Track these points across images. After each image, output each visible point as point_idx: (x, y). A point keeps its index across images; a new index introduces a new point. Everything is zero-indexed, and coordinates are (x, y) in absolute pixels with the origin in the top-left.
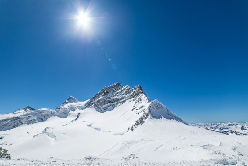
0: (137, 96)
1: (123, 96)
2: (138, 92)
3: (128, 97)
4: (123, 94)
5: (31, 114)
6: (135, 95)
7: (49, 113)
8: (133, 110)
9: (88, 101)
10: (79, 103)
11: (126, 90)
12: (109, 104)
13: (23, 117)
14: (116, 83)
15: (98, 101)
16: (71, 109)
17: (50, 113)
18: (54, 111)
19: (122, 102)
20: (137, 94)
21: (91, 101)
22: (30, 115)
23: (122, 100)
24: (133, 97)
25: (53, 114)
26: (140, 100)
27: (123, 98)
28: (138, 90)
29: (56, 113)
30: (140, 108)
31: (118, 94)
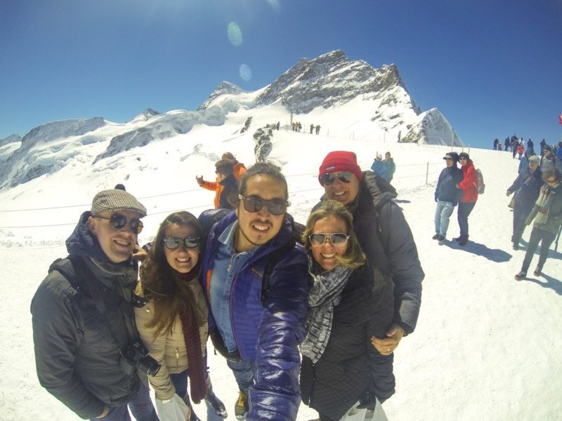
0: (386, 88)
1: (351, 84)
2: (388, 79)
3: (362, 88)
4: (351, 80)
5: (161, 122)
6: (380, 86)
7: (188, 118)
8: (374, 119)
9: (263, 90)
10: (244, 95)
11: (357, 70)
12: (315, 99)
13: (151, 127)
14: (334, 52)
15: (291, 92)
16: (229, 108)
17: (191, 118)
18: (197, 113)
19: (346, 98)
20: (386, 84)
21: (269, 92)
22: (160, 124)
23: (348, 94)
24: (375, 90)
25: (196, 121)
26: (392, 100)
27: (350, 90)
28: (390, 75)
29: (202, 118)
30: (392, 118)
31: (337, 79)
